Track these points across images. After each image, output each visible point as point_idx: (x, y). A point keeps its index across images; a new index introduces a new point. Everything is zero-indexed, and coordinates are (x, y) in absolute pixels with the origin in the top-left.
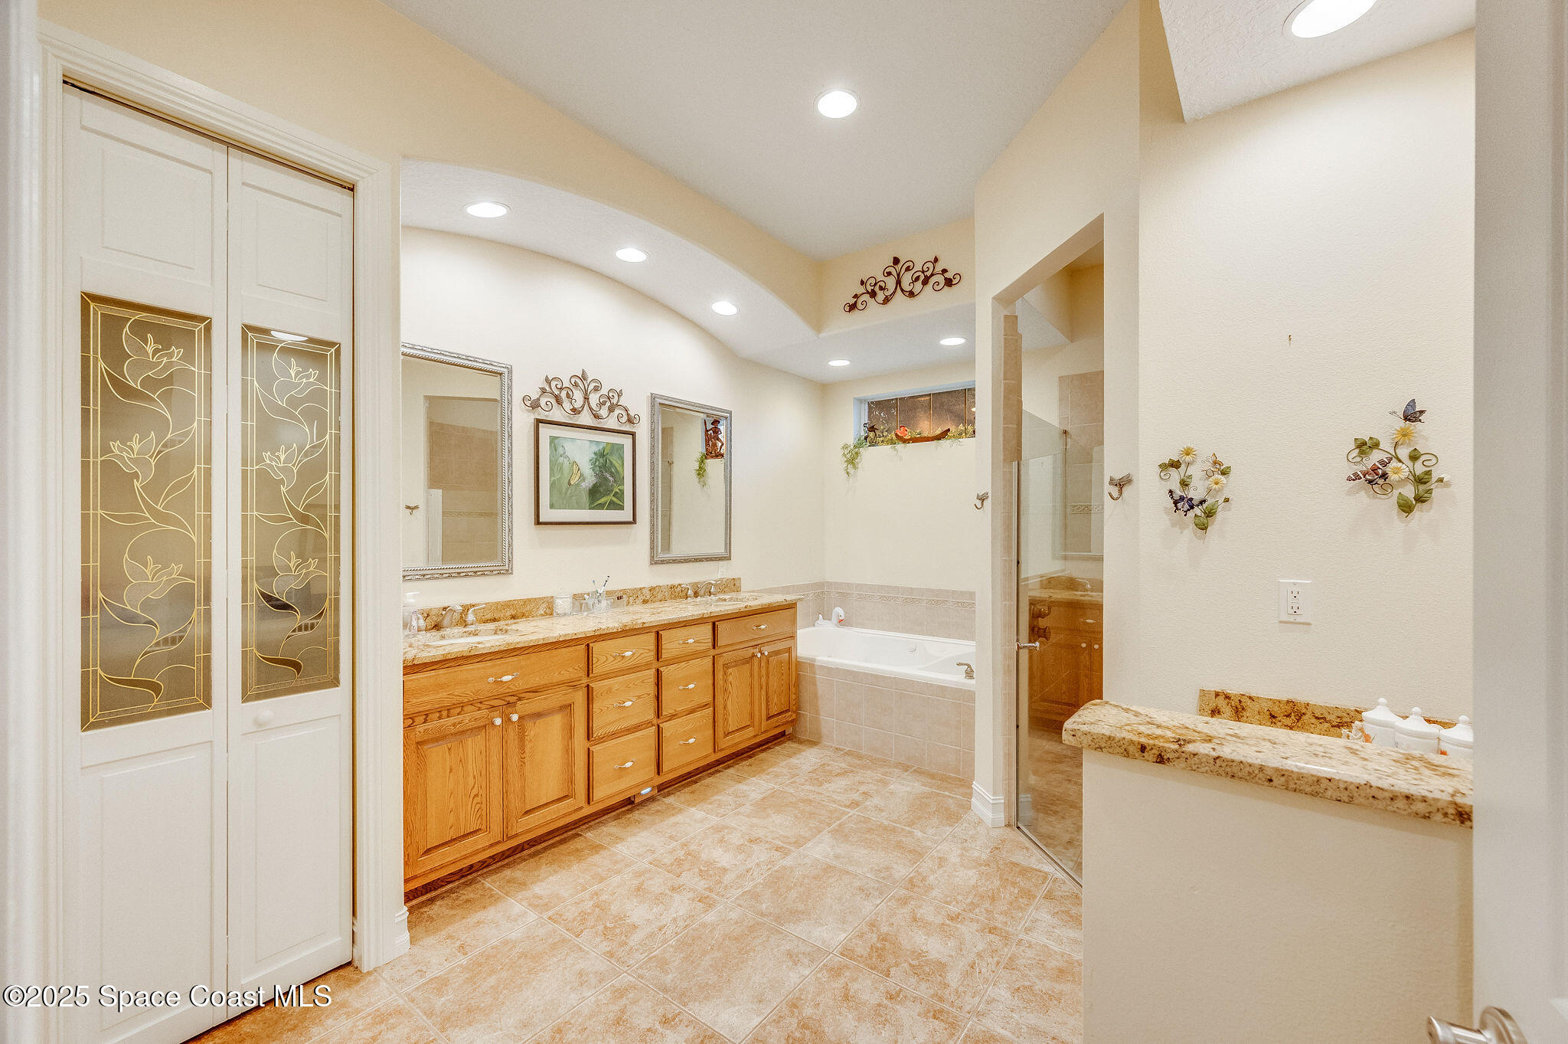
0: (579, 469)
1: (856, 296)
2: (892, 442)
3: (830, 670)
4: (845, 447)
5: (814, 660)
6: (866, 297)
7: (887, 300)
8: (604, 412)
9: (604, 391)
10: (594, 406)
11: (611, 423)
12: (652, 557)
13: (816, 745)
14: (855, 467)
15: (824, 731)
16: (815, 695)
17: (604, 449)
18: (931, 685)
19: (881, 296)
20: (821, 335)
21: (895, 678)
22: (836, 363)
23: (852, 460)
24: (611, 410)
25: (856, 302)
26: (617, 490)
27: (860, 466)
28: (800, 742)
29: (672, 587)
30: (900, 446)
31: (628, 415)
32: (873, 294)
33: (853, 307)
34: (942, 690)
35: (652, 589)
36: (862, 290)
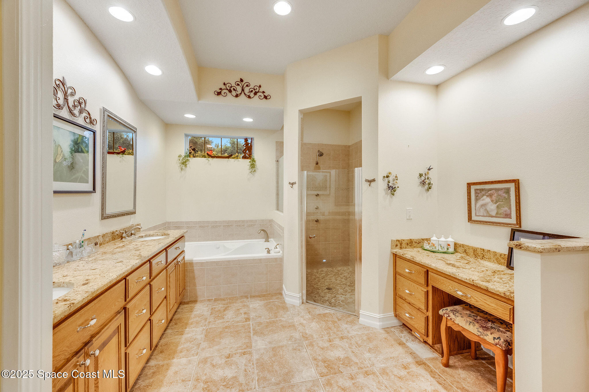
0: (62, 150)
1: (221, 89)
2: (205, 157)
3: (202, 264)
4: (180, 156)
5: (192, 260)
6: (227, 91)
7: (237, 96)
8: (76, 112)
9: (76, 97)
10: (71, 106)
11: (80, 121)
12: (102, 215)
13: (196, 302)
14: (186, 166)
15: (199, 293)
16: (194, 278)
17: (78, 139)
18: (255, 260)
19: (234, 93)
20: (200, 102)
21: (238, 260)
22: (190, 116)
23: (184, 163)
24: (81, 112)
25: (221, 92)
26: (85, 169)
27: (188, 166)
28: (187, 303)
29: (113, 233)
30: (210, 159)
31: (90, 118)
32: (230, 91)
33: (219, 94)
34: (260, 260)
35: (103, 236)
36: (223, 87)
